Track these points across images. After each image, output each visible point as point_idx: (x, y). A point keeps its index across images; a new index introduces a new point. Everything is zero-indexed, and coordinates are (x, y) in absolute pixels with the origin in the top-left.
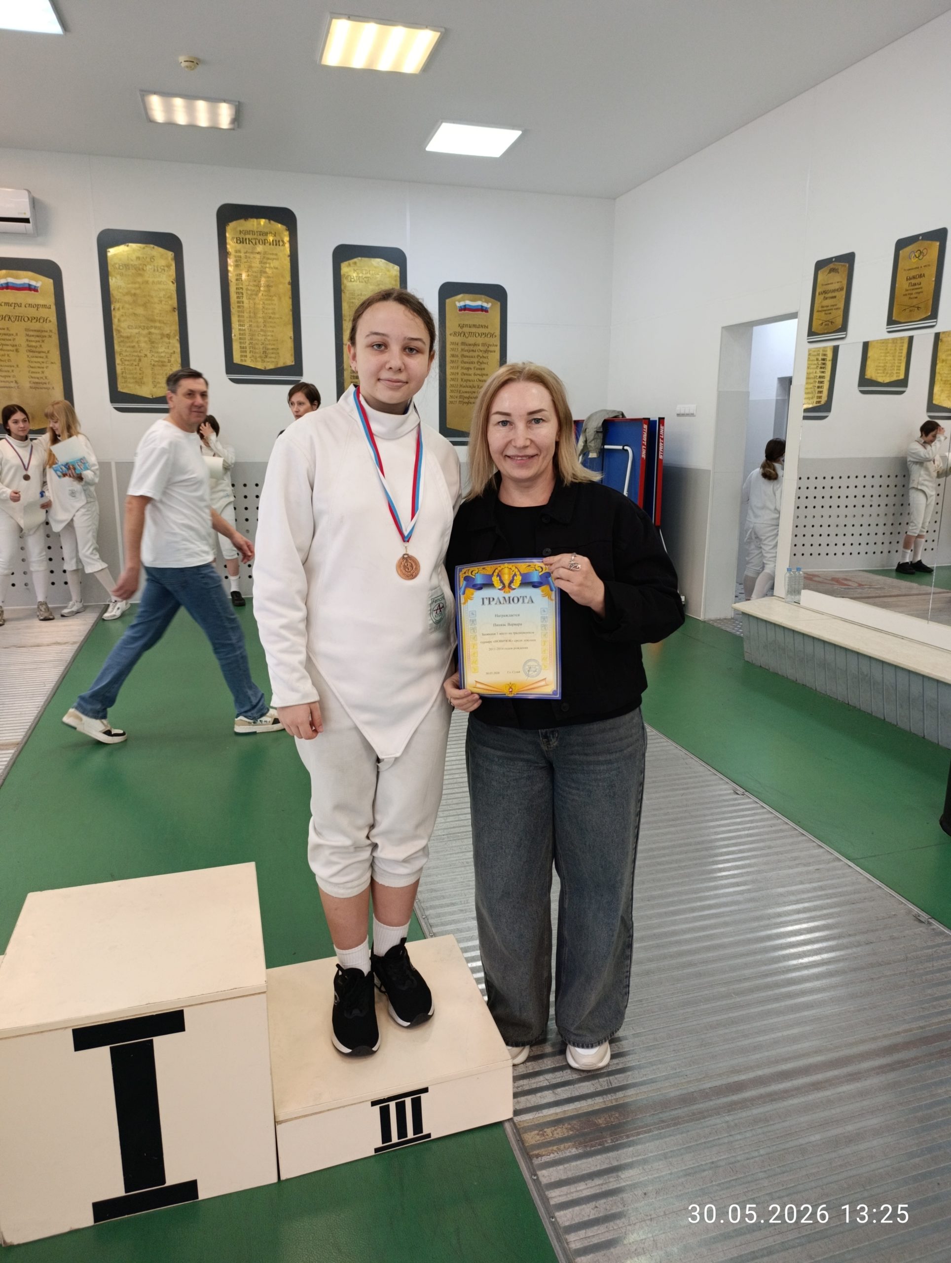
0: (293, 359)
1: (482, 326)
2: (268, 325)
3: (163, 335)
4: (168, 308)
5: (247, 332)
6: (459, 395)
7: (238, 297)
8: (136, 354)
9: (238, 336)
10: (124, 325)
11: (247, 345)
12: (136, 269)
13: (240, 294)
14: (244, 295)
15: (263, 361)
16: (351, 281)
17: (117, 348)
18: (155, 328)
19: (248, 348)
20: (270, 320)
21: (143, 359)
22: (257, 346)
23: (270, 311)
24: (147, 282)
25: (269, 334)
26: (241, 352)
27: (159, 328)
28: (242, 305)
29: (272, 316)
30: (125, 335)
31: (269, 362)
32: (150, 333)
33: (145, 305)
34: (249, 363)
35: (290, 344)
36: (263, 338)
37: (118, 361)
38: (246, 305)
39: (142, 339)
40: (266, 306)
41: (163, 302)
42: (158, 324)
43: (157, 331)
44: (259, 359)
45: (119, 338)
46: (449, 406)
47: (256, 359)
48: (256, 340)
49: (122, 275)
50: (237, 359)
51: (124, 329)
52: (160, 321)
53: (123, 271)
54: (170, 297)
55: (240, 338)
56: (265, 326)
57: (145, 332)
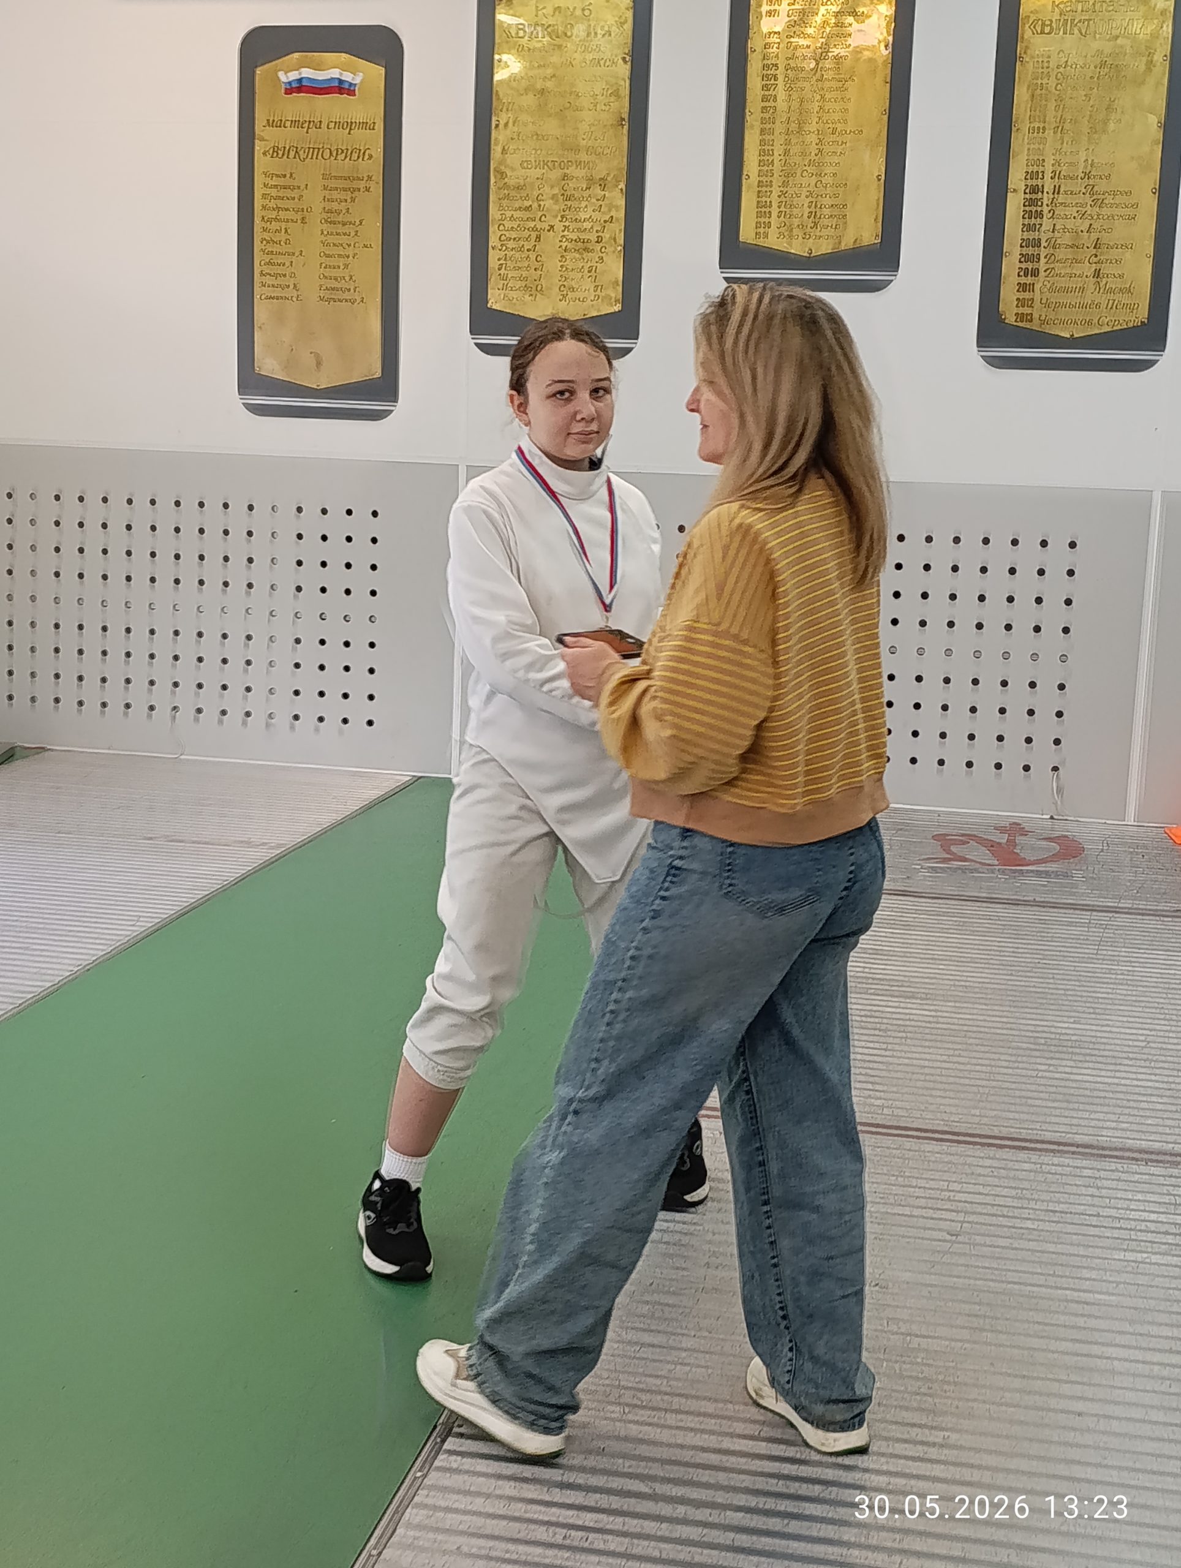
0: (880, 229)
2: (826, 149)
3: (591, 181)
4: (609, 118)
5: (778, 166)
7: (766, 87)
8: (532, 224)
9: (756, 178)
10: (513, 159)
11: (773, 198)
12: (550, 33)
13: (769, 79)
14: (780, 82)
15: (807, 236)
16: (1041, 33)
17: (494, 212)
18: (579, 164)
19: (775, 205)
20: (832, 138)
21: (544, 235)
22: (796, 201)
23: (836, 117)
24: (572, 63)
25: (828, 170)
26: (760, 214)
27: (585, 165)
28: (772, 104)
29: (840, 127)
30: (512, 182)
31: (820, 237)
32: (565, 177)
33: (561, 114)
34: (774, 241)
35: (874, 194)
36: (814, 180)
37: (493, 240)
38: (781, 103)
39: (547, 190)
40: (827, 106)
41: (601, 106)
42: (583, 157)
43: (580, 173)
44: (798, 232)
45: (500, 189)
47: (791, 230)
48: (795, 185)
49: (521, 49)
50: (747, 233)
51: (513, 169)
52: (588, 150)
53: (524, 39)
54: (615, 94)
55: (760, 184)
56: (820, 151)
57: (558, 172)
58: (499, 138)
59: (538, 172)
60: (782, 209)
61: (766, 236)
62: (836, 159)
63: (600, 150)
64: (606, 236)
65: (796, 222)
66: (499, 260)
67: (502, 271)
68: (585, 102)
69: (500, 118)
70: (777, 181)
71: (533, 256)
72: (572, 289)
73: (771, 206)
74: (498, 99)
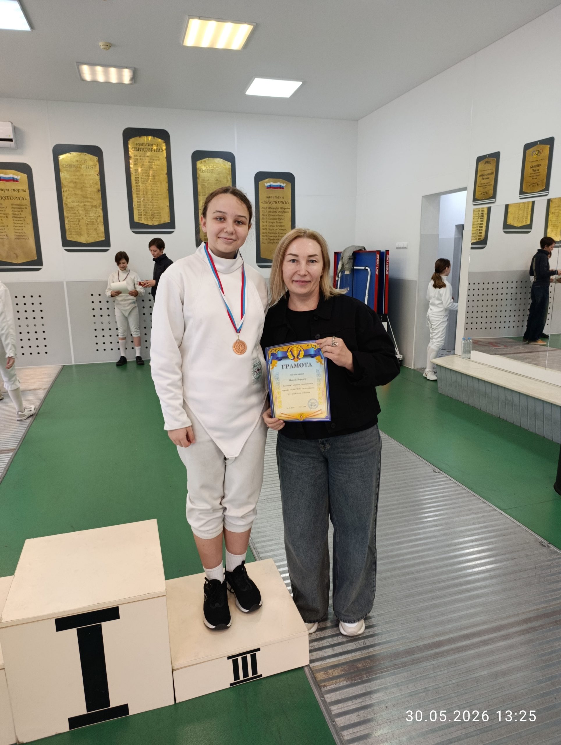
0: (170, 219)
1: (280, 197)
2: (155, 199)
3: (92, 206)
4: (95, 190)
5: (142, 203)
6: (267, 238)
7: (136, 183)
8: (77, 217)
9: (137, 206)
10: (69, 200)
11: (142, 211)
12: (76, 167)
13: (137, 181)
14: (140, 182)
15: (152, 220)
16: (203, 172)
17: (65, 214)
18: (88, 202)
19: (143, 213)
20: (155, 196)
21: (81, 220)
22: (148, 212)
23: (156, 191)
24: (82, 175)
25: (155, 204)
26: (139, 215)
27: (90, 202)
28: (138, 187)
29: (157, 193)
30: (70, 206)
31: (155, 221)
32: (85, 205)
33: (81, 189)
34: (143, 221)
35: (167, 210)
36: (152, 206)
37: (66, 222)
38: (141, 187)
39: (80, 208)
40: (153, 188)
41: (92, 187)
42: (89, 200)
43: (89, 204)
44: (149, 219)
45: (66, 208)
46: (262, 245)
47: (147, 219)
48: (147, 208)
49: (67, 171)
50: (136, 219)
51: (69, 203)
52: (90, 198)
53: (68, 169)
54: (96, 184)
55: (138, 207)
56: (153, 199)
57: (82, 204)
58: (65, 195)
59: (77, 204)
60: (145, 214)
61: (141, 220)
62: (156, 201)
63: (93, 198)
64: (98, 220)
65: (149, 217)
66: (68, 227)
67: (70, 230)
68: (88, 185)
69: (64, 189)
70: (142, 206)
71: (78, 226)
72: (91, 234)
74: (63, 184)
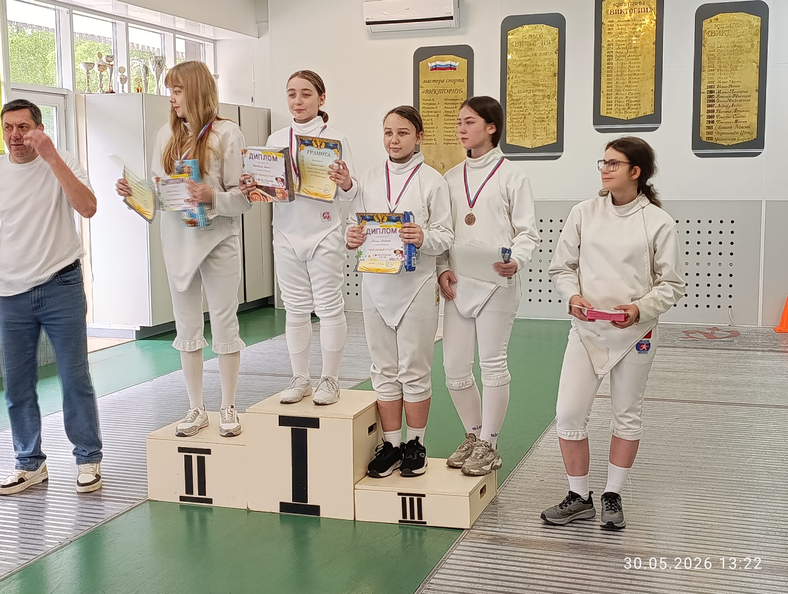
0: (653, 109)
2: (632, 81)
3: (544, 96)
4: (550, 74)
5: (614, 88)
7: (608, 60)
8: (522, 113)
9: (606, 92)
10: (515, 90)
11: (613, 99)
12: (528, 45)
13: (610, 57)
14: (614, 58)
15: (626, 112)
16: (711, 36)
17: (508, 109)
18: (539, 90)
20: (635, 77)
21: (528, 117)
22: (621, 100)
23: (635, 69)
24: (536, 54)
25: (633, 88)
26: (608, 105)
27: (542, 91)
28: (611, 65)
29: (637, 73)
31: (631, 113)
32: (534, 95)
33: (532, 73)
34: (613, 115)
35: (651, 96)
38: (615, 65)
39: (528, 100)
40: (632, 65)
41: (547, 70)
42: (541, 88)
43: (540, 93)
44: (623, 111)
45: (510, 101)
47: (620, 110)
48: (621, 94)
49: (517, 50)
50: (603, 113)
51: (515, 93)
52: (543, 85)
53: (518, 47)
54: (553, 65)
55: (608, 94)
56: (630, 82)
57: (532, 94)
58: (510, 83)
59: (525, 94)
60: (616, 103)
61: (610, 113)
62: (636, 84)
63: (547, 85)
64: (550, 116)
65: (622, 107)
66: (510, 126)
67: (512, 130)
68: (541, 68)
69: (510, 75)
70: (614, 93)
71: (523, 124)
72: (538, 135)
73: (612, 102)
74: (509, 69)
